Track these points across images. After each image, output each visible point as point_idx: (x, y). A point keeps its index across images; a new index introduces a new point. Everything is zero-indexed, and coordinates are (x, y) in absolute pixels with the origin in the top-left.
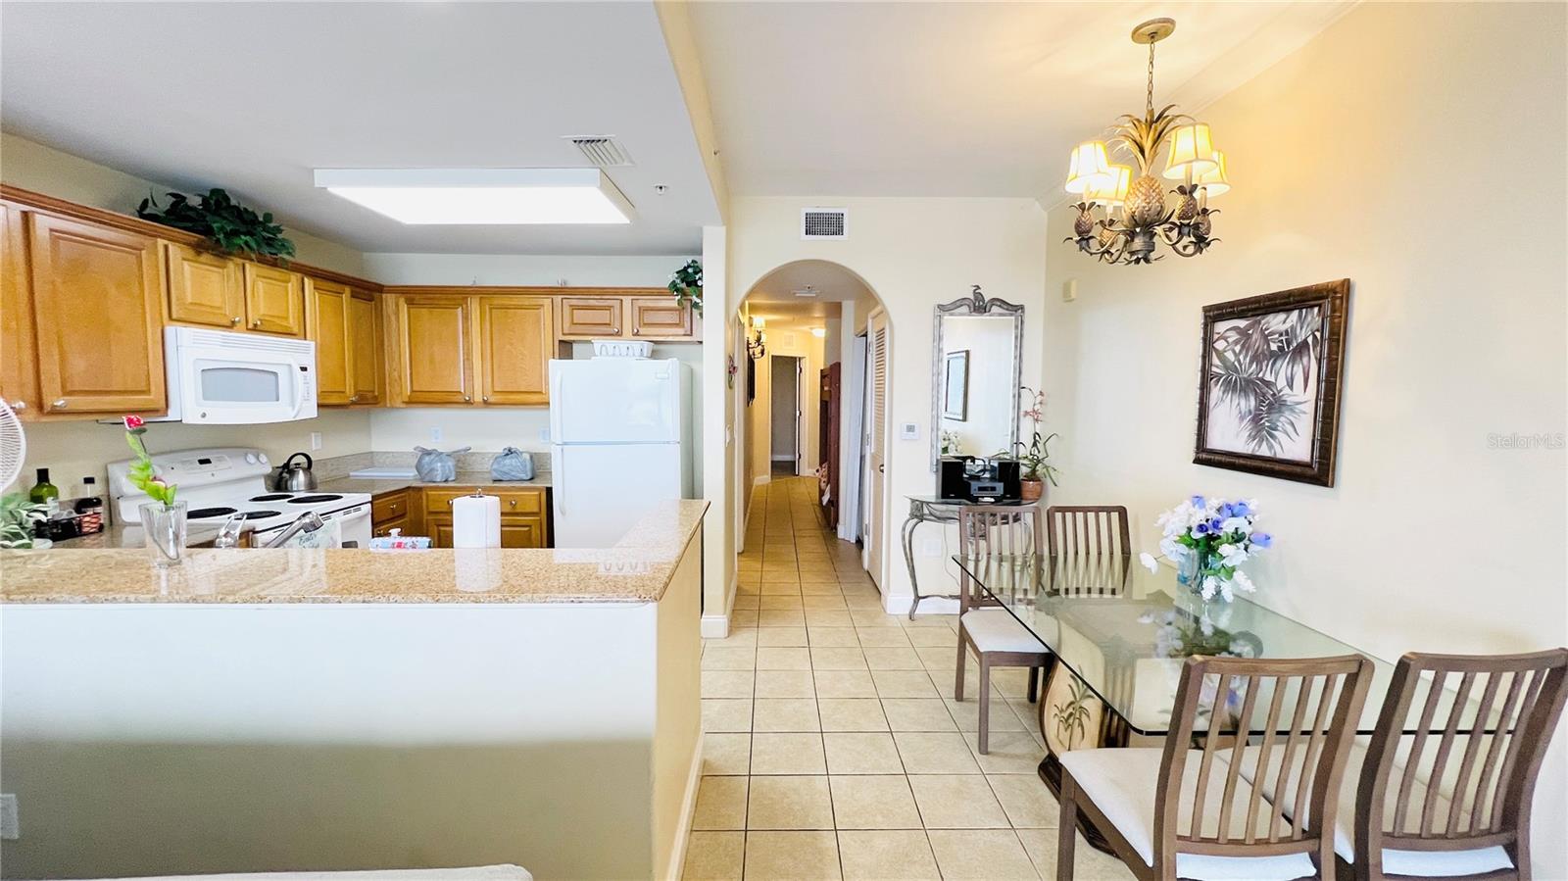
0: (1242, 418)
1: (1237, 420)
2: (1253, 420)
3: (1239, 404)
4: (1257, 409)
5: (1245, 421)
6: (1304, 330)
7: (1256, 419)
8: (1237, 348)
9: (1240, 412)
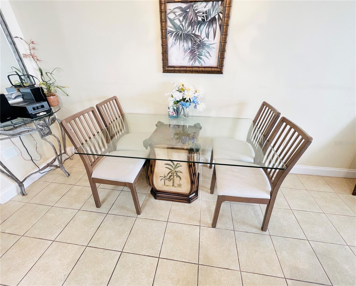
0: (185, 52)
1: (183, 52)
2: (191, 52)
3: (183, 45)
4: (192, 47)
5: (187, 53)
6: (214, 12)
7: (192, 52)
8: (181, 18)
9: (184, 49)
